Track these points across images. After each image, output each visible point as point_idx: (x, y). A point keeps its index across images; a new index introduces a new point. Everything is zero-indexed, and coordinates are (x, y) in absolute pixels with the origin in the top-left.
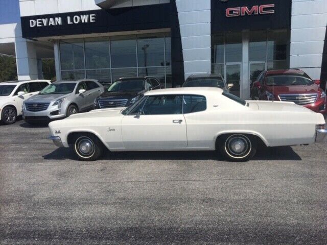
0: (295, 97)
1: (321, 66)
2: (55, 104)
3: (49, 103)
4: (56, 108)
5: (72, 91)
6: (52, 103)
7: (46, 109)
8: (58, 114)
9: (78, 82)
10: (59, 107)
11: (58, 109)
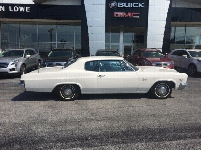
0: (160, 63)
1: (162, 48)
2: (13, 64)
3: (9, 63)
4: (13, 66)
5: (22, 56)
6: (11, 63)
7: (6, 67)
8: (15, 70)
9: (25, 50)
10: (16, 66)
11: (15, 67)
